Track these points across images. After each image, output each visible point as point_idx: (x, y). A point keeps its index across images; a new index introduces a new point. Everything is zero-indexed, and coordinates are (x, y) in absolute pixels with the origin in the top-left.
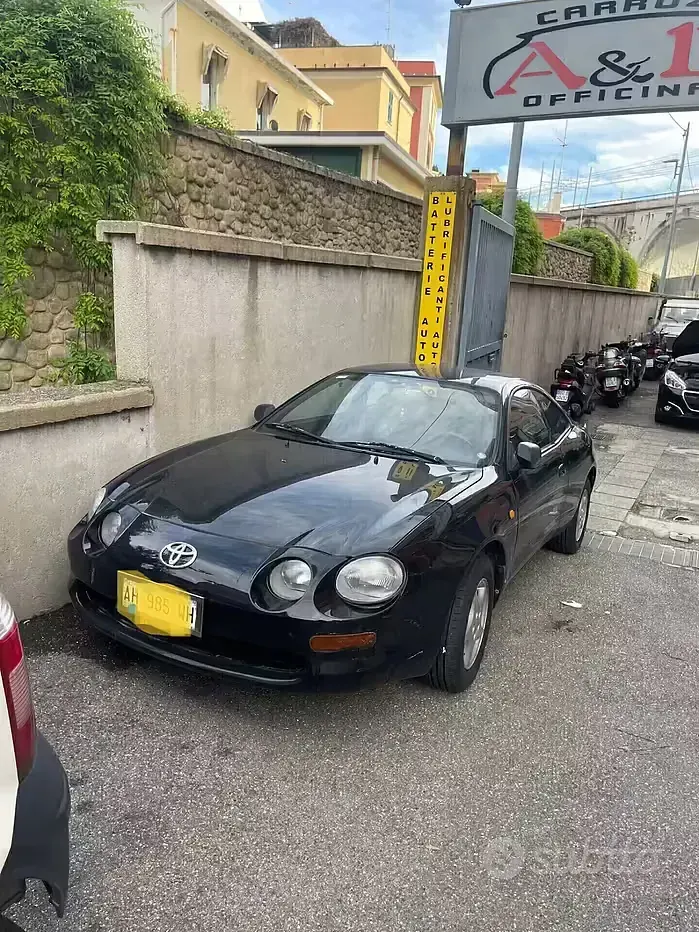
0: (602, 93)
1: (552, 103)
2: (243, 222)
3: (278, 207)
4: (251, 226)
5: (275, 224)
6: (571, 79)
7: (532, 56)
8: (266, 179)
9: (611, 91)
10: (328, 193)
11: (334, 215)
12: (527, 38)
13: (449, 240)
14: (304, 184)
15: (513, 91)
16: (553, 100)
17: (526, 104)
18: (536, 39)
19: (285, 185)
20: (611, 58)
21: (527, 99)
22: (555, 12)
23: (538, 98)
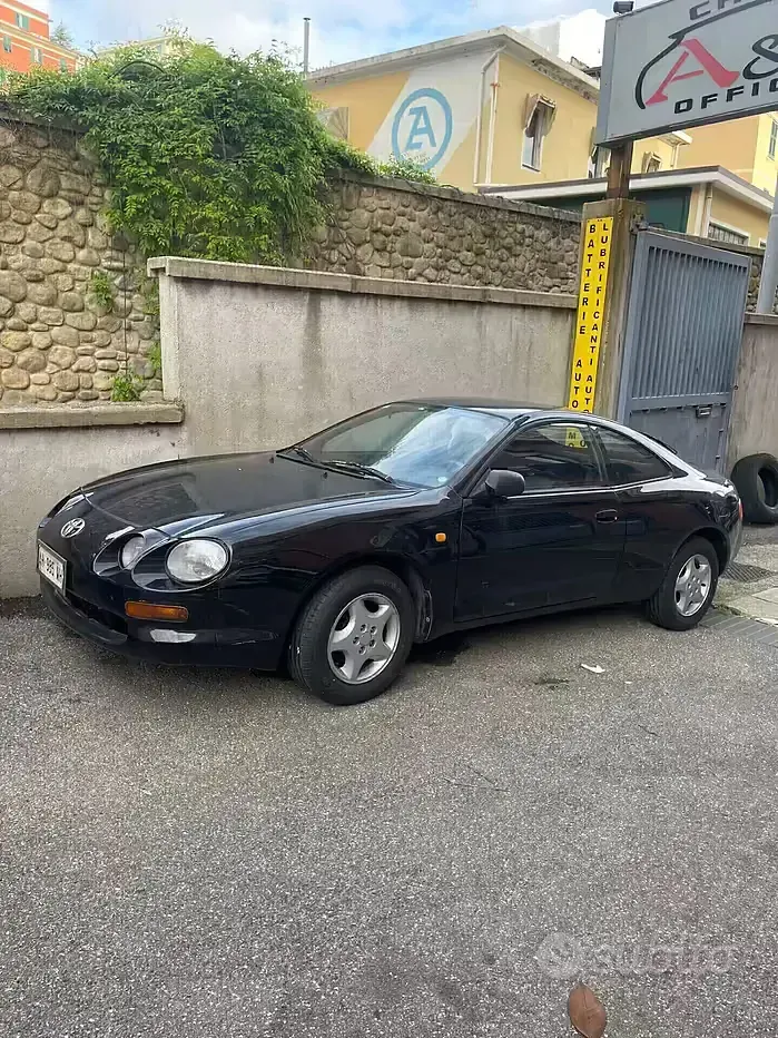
0: (756, 86)
1: (704, 106)
2: (438, 269)
3: (484, 253)
4: (448, 273)
5: (479, 269)
6: (722, 76)
7: (685, 55)
8: (469, 224)
9: (765, 83)
10: (555, 235)
11: (562, 259)
12: (678, 37)
13: (605, 271)
14: (520, 227)
15: (666, 98)
16: (705, 101)
17: (678, 110)
18: (688, 37)
19: (495, 229)
20: (766, 45)
21: (678, 105)
22: (707, 3)
23: (690, 102)
